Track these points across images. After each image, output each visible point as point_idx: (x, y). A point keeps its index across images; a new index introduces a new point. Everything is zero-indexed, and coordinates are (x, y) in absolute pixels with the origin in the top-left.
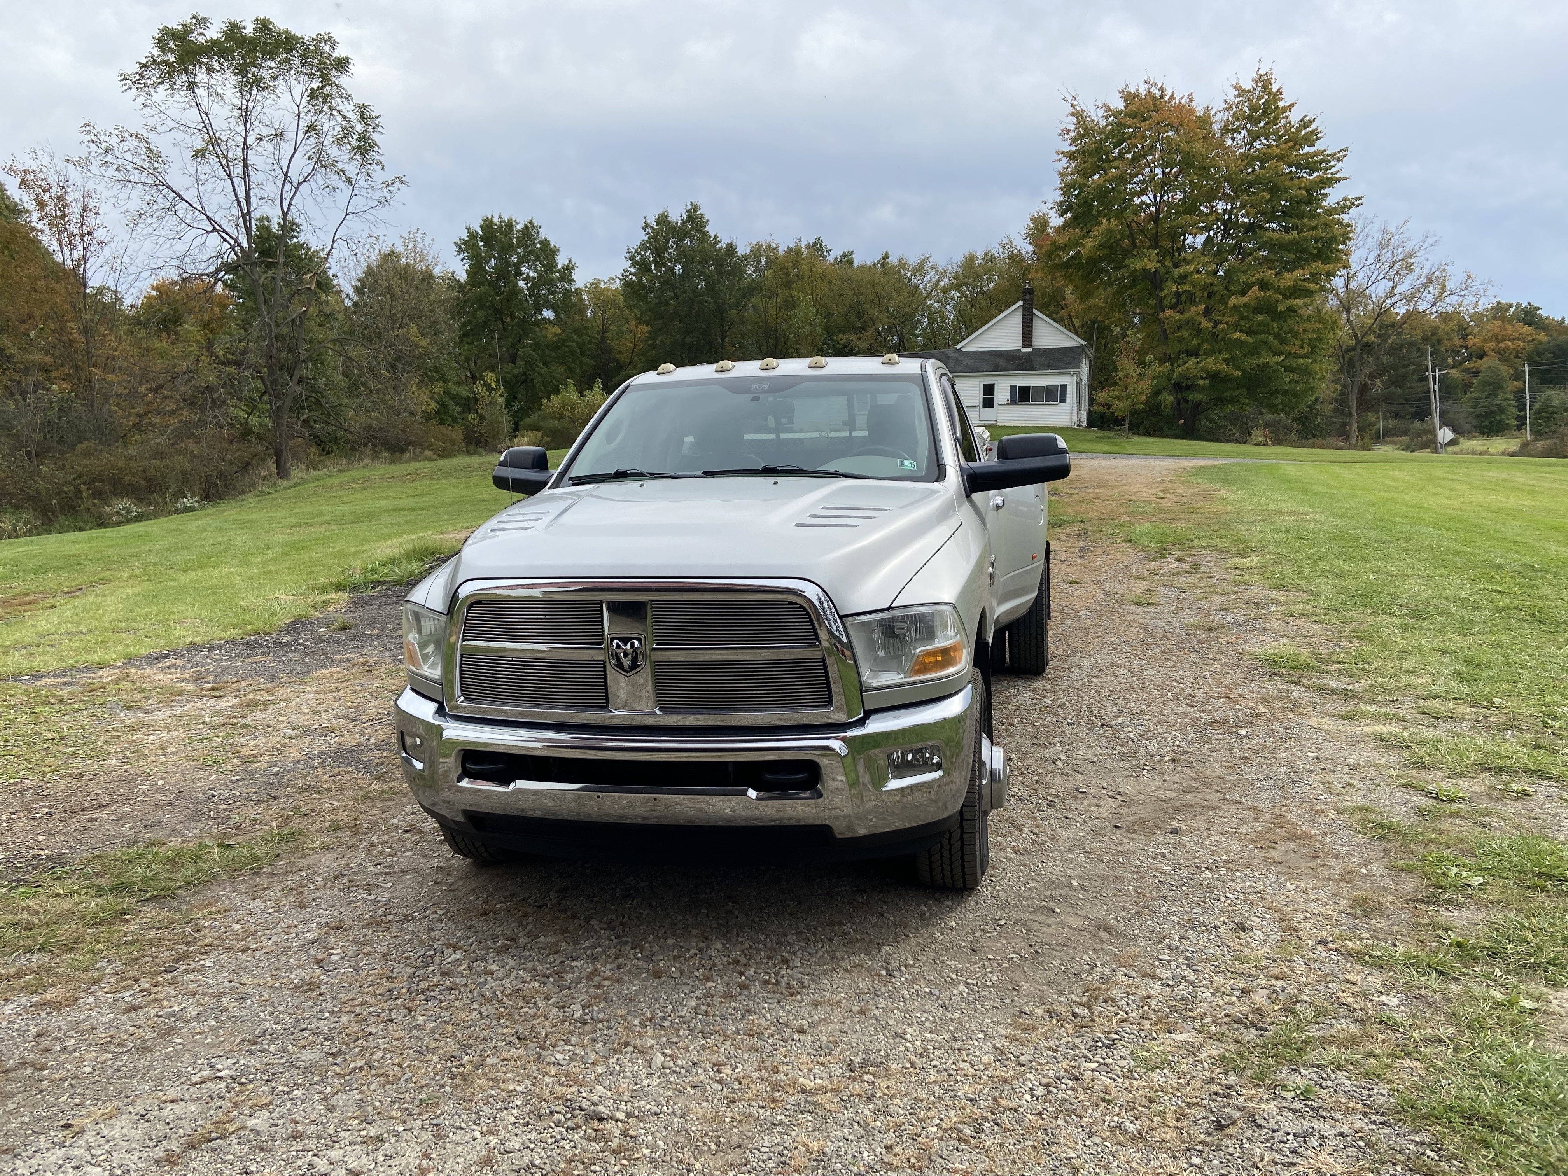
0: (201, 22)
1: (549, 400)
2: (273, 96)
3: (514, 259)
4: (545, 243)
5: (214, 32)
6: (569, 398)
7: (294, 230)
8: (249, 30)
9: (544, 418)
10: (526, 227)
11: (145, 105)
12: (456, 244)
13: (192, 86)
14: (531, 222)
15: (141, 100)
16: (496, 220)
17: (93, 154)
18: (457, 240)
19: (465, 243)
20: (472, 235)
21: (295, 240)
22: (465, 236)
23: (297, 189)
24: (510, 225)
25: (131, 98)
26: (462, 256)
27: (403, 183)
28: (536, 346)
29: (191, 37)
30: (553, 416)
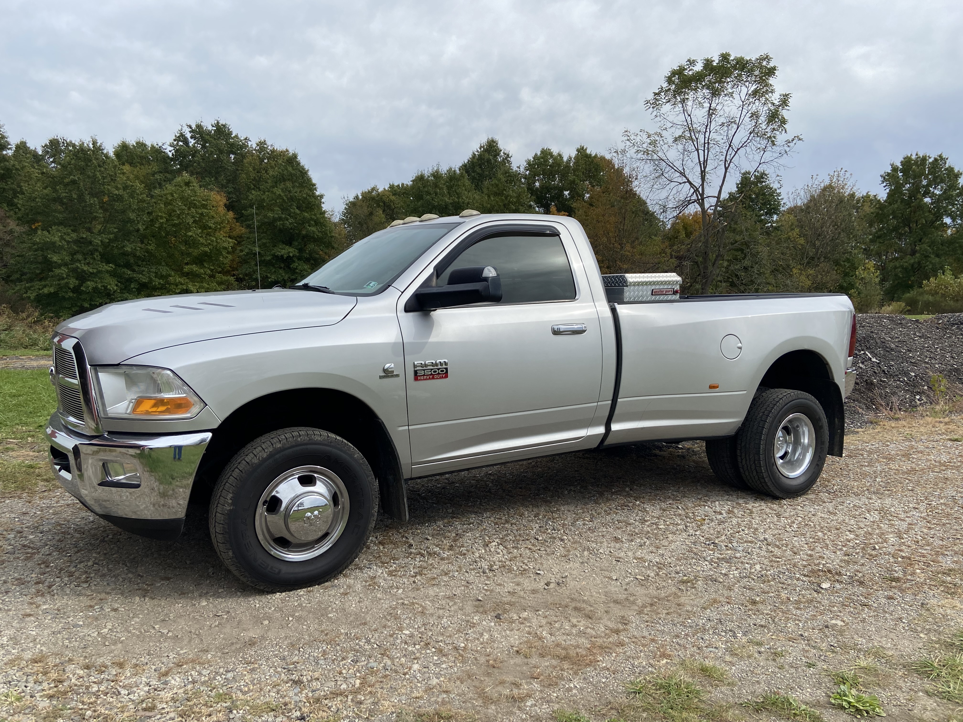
0: (692, 62)
1: (929, 281)
2: (731, 99)
3: (924, 182)
4: (950, 170)
5: (699, 67)
6: (944, 280)
7: (763, 178)
8: (716, 62)
9: (922, 294)
10: (936, 160)
11: (656, 116)
12: (881, 176)
13: (683, 101)
14: (940, 156)
15: (655, 113)
16: (914, 157)
17: (627, 147)
18: (882, 173)
19: (888, 174)
20: (895, 169)
21: (764, 184)
22: (889, 170)
23: (736, 152)
24: (924, 159)
25: (650, 113)
26: (885, 184)
27: (800, 139)
28: (932, 244)
29: (686, 73)
30: (930, 293)
